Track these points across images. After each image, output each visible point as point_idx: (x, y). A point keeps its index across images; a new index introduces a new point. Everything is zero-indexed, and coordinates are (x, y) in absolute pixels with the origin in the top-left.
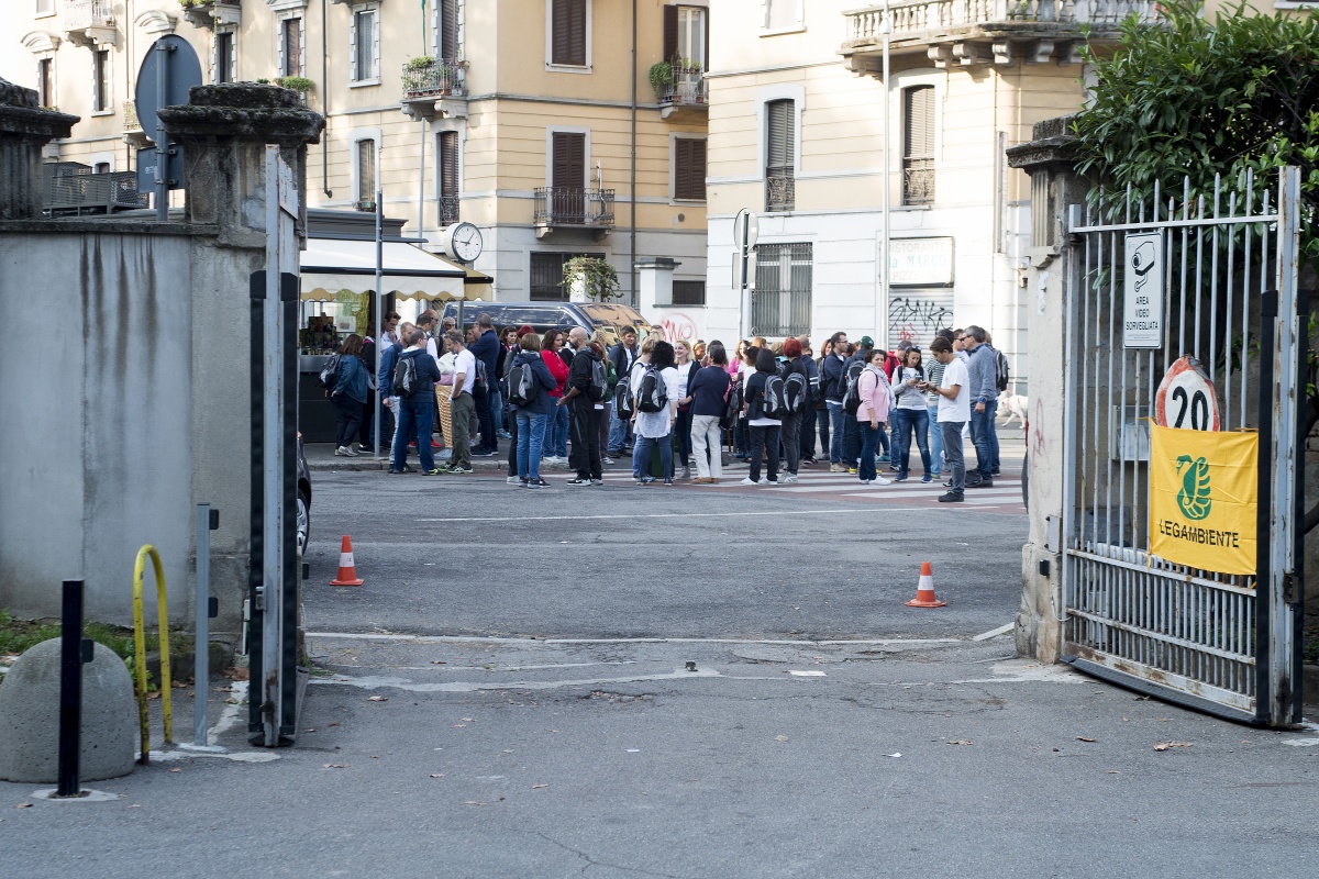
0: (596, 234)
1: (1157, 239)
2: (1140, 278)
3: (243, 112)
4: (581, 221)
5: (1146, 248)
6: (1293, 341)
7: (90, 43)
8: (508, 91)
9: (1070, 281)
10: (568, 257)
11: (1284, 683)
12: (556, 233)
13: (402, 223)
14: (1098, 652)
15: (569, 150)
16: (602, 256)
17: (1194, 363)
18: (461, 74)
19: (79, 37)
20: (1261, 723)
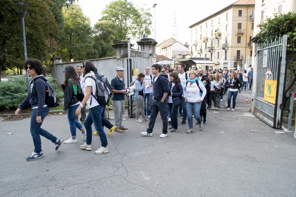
0: (241, 60)
1: (267, 50)
2: (265, 57)
3: (145, 41)
4: (239, 59)
5: (266, 52)
6: (284, 65)
7: (195, 45)
8: (232, 46)
9: (257, 58)
10: (237, 63)
11: (279, 122)
12: (237, 60)
13: (209, 58)
14: (257, 113)
15: (238, 52)
16: (242, 63)
17: (270, 69)
18: (227, 45)
19: (194, 45)
20: (274, 127)
